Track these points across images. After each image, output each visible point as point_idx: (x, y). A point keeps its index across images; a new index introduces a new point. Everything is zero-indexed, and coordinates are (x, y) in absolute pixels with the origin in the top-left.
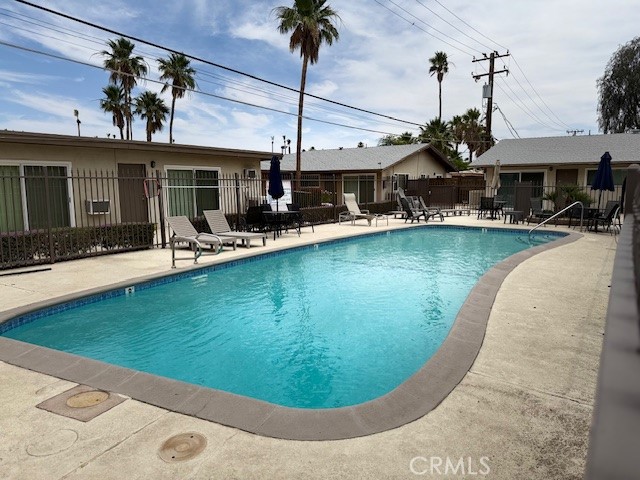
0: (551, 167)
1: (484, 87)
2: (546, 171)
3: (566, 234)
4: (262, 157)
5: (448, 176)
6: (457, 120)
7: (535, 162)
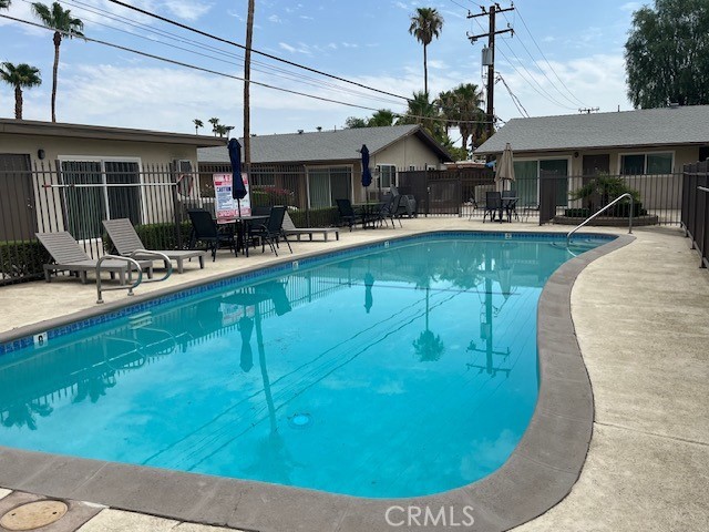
0: (576, 152)
1: (484, 51)
2: (570, 158)
3: (614, 237)
4: (200, 142)
5: (443, 168)
6: (444, 97)
7: (556, 147)
